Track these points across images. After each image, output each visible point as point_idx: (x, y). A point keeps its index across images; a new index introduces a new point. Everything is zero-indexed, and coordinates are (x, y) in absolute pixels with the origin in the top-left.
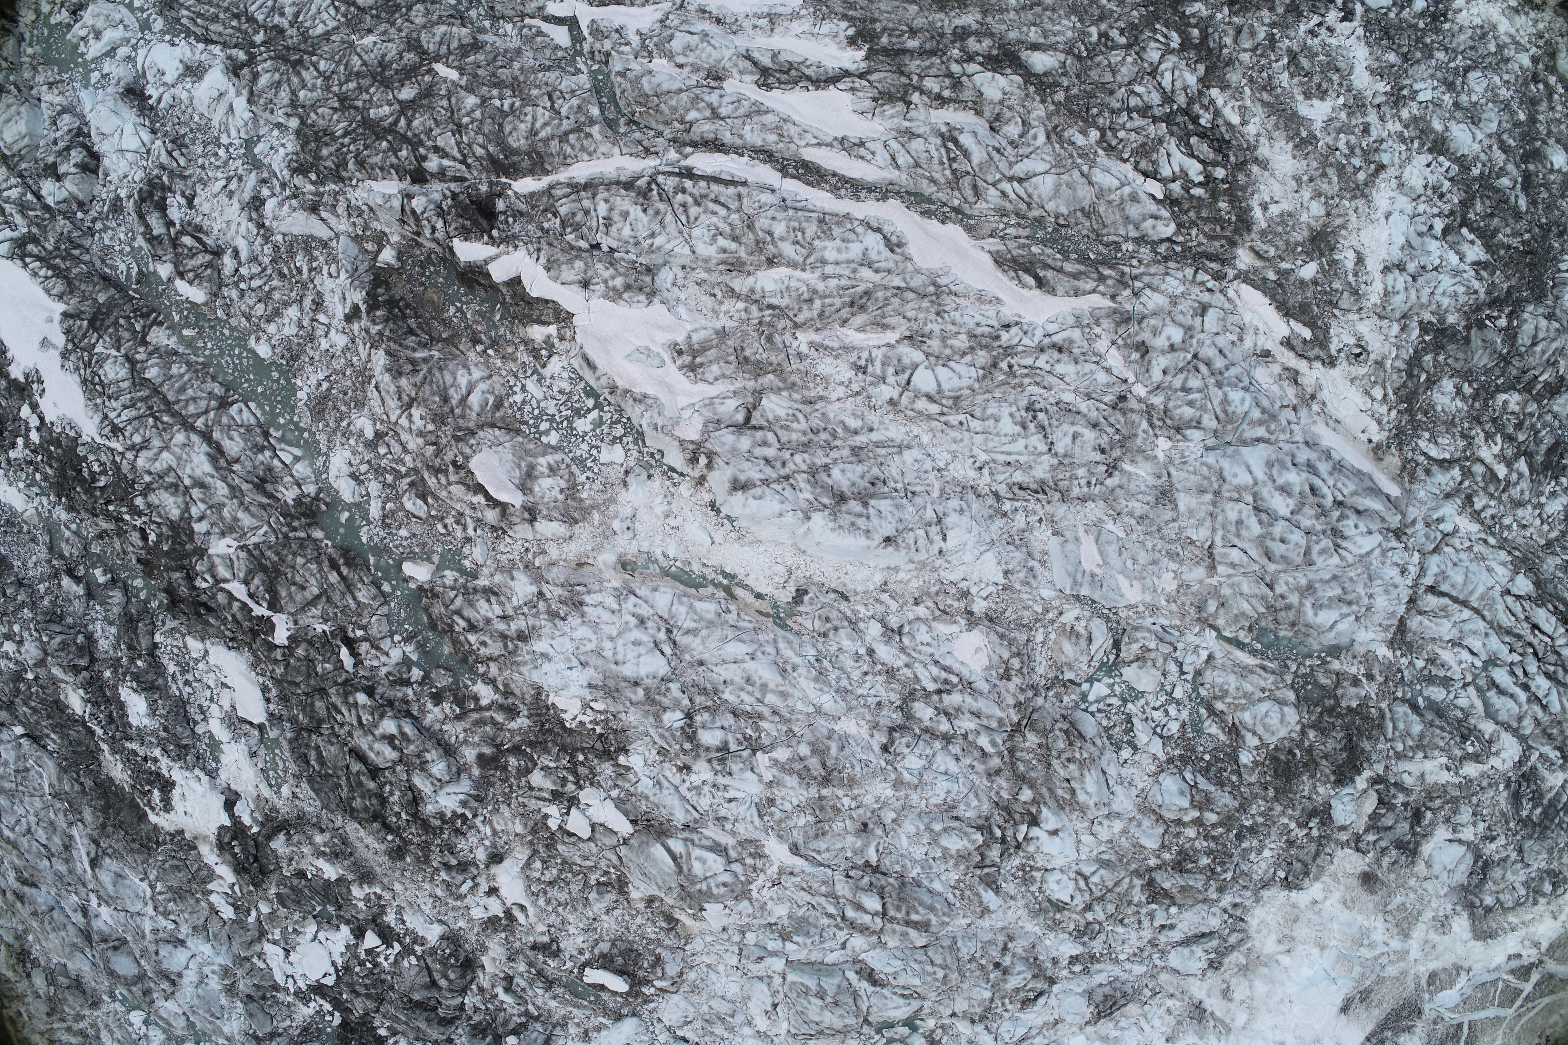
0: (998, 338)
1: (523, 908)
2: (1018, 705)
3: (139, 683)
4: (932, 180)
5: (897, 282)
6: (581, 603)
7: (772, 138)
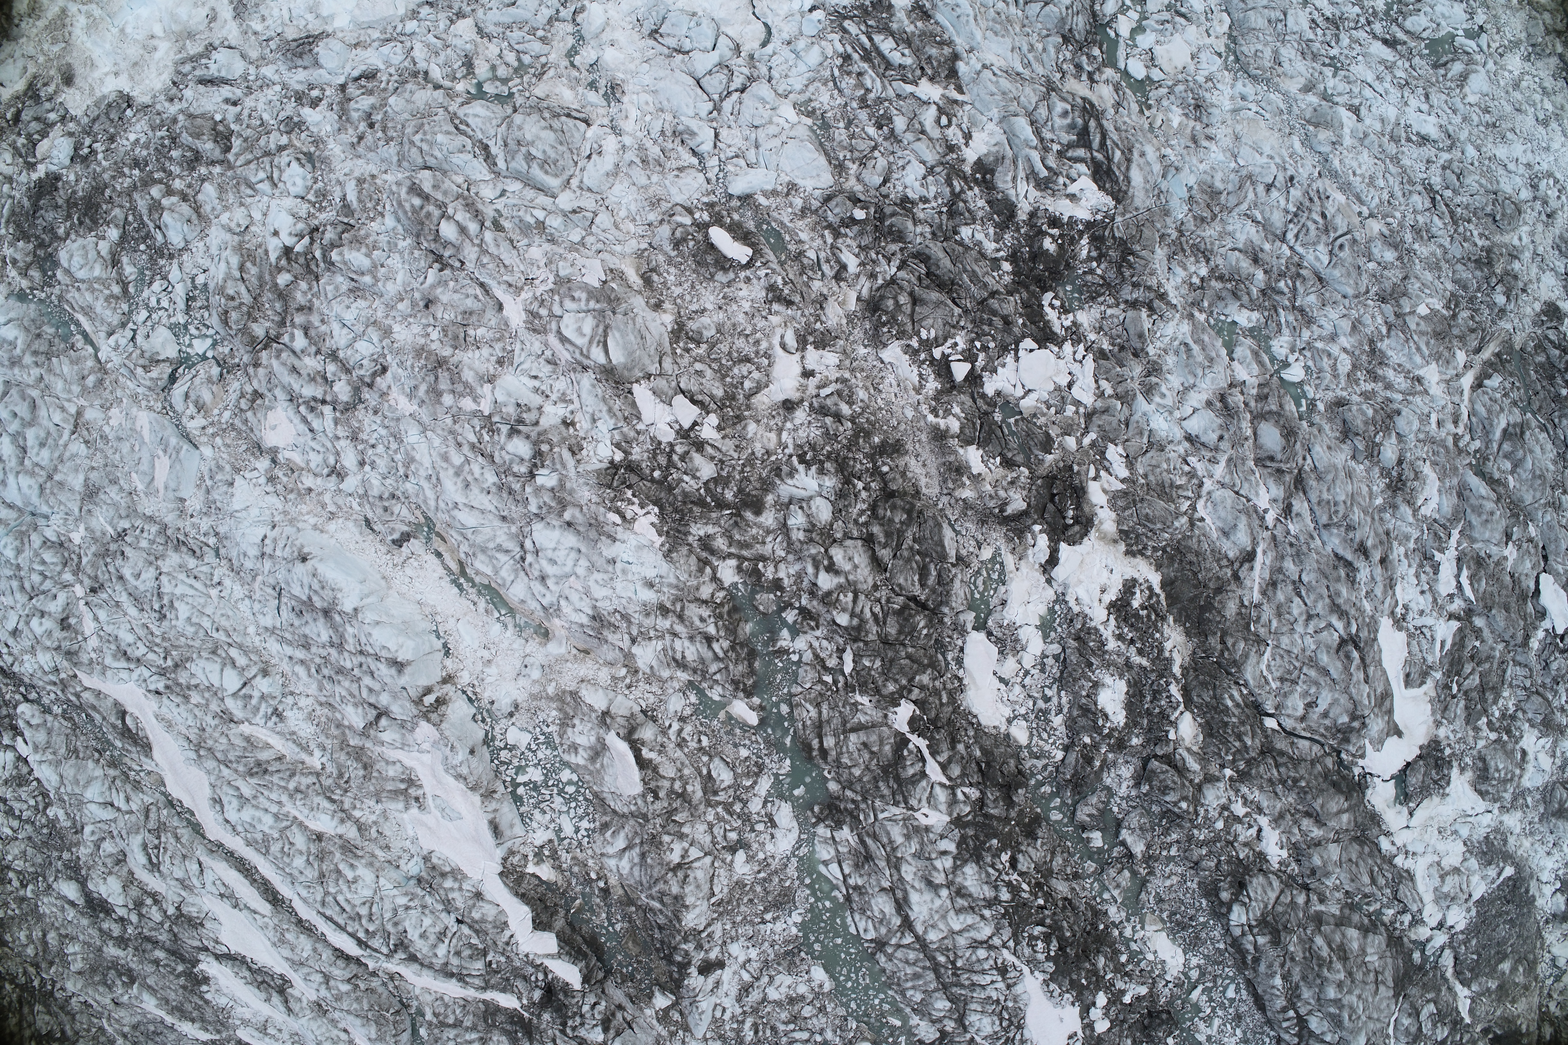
0: (167, 687)
1: (783, 346)
2: (256, 365)
3: (1095, 722)
4: (178, 839)
5: (226, 772)
6: (594, 618)
7: (288, 936)
